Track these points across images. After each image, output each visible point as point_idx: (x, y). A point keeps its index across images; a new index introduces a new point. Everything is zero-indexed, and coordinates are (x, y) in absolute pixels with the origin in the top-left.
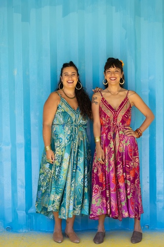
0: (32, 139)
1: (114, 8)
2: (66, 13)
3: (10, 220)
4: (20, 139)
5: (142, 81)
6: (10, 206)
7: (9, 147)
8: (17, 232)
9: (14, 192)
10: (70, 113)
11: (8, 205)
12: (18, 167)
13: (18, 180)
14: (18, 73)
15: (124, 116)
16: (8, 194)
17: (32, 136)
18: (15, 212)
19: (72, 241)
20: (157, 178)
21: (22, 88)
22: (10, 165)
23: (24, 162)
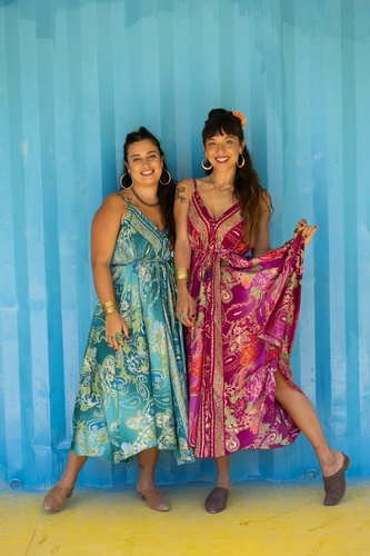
0: (62, 291)
1: (236, 6)
2: (132, 18)
3: (19, 466)
4: (38, 291)
5: (298, 163)
6: (18, 435)
7: (15, 310)
8: (34, 491)
9: (26, 404)
10: (149, 236)
11: (13, 433)
12: (33, 353)
13: (33, 379)
14: (30, 149)
15: (231, 232)
16: (13, 411)
17: (62, 285)
18: (28, 448)
19: (154, 507)
20: (332, 371)
21: (41, 183)
22: (16, 348)
23: (46, 340)
